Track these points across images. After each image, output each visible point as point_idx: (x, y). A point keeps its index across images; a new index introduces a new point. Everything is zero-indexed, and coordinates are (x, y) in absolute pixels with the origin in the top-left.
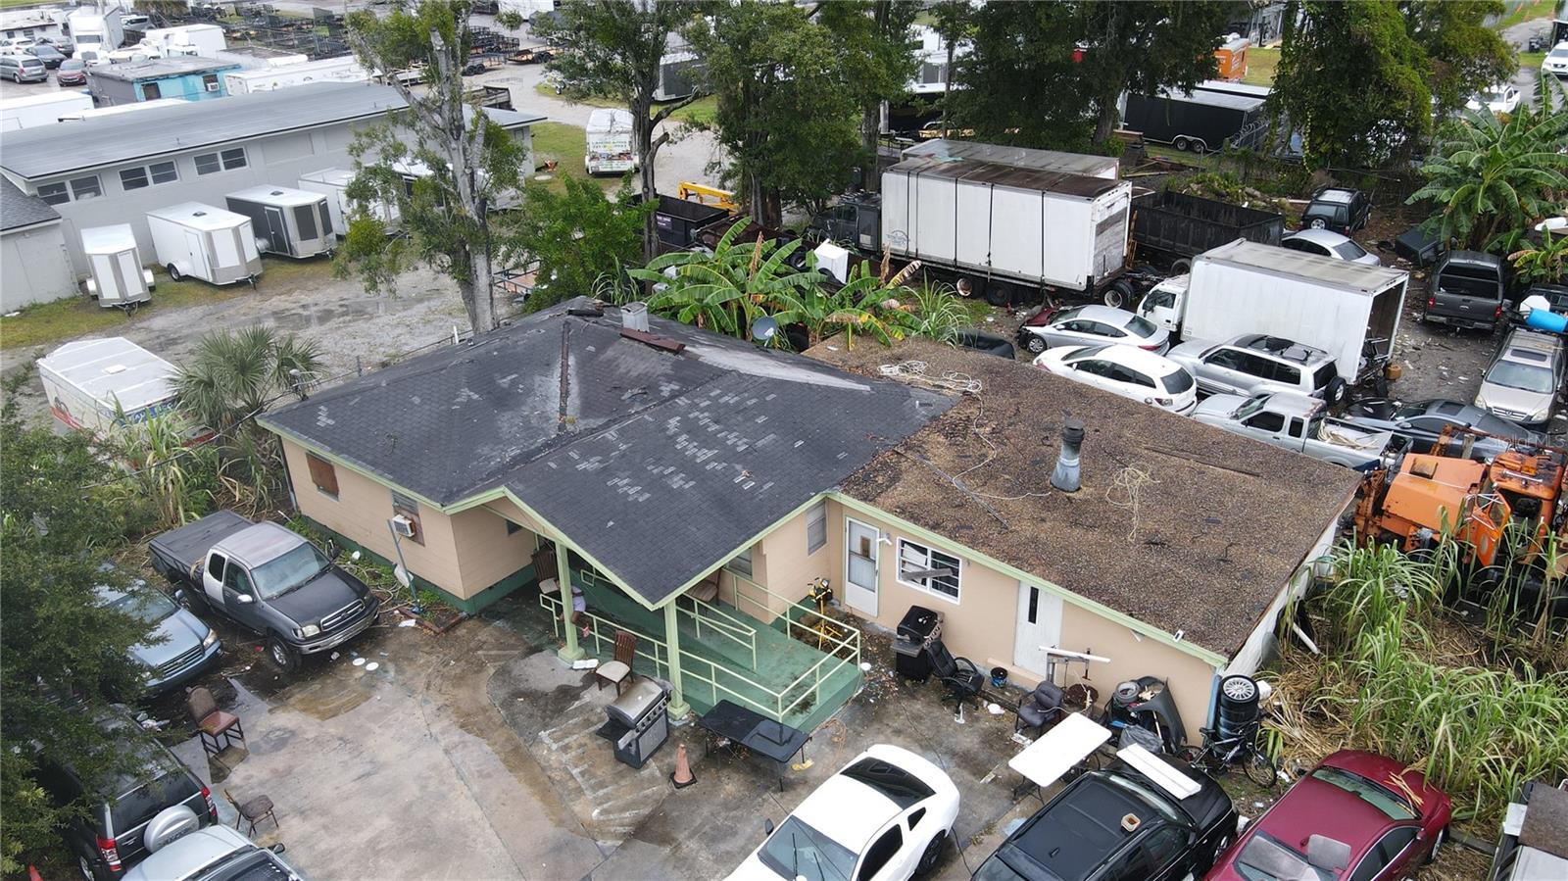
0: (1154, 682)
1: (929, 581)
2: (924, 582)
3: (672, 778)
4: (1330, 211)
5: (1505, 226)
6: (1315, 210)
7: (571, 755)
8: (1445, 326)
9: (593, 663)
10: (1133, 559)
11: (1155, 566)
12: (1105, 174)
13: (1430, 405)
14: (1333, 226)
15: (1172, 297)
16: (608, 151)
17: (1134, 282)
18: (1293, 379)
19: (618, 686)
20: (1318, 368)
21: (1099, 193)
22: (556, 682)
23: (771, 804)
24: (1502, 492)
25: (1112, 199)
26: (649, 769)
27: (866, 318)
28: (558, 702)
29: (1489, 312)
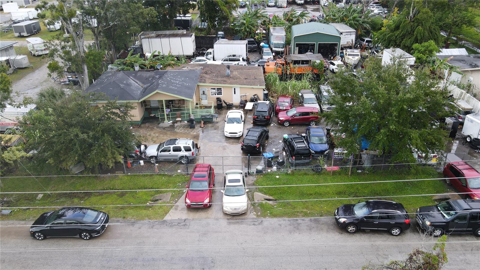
0: (256, 95)
1: (216, 94)
2: (215, 95)
3: (201, 127)
4: (221, 36)
5: (250, 33)
6: (218, 36)
7: (183, 130)
8: (250, 51)
9: (171, 122)
10: (245, 81)
11: (248, 81)
12: (185, 33)
13: (259, 60)
14: (223, 38)
15: (211, 53)
16: (41, 49)
17: (199, 53)
18: (239, 60)
19: (181, 121)
20: (242, 58)
21: (191, 35)
22: (168, 125)
23: (217, 125)
24: (280, 64)
25: (193, 37)
26: (196, 127)
27: (173, 62)
28: (172, 127)
29: (256, 47)
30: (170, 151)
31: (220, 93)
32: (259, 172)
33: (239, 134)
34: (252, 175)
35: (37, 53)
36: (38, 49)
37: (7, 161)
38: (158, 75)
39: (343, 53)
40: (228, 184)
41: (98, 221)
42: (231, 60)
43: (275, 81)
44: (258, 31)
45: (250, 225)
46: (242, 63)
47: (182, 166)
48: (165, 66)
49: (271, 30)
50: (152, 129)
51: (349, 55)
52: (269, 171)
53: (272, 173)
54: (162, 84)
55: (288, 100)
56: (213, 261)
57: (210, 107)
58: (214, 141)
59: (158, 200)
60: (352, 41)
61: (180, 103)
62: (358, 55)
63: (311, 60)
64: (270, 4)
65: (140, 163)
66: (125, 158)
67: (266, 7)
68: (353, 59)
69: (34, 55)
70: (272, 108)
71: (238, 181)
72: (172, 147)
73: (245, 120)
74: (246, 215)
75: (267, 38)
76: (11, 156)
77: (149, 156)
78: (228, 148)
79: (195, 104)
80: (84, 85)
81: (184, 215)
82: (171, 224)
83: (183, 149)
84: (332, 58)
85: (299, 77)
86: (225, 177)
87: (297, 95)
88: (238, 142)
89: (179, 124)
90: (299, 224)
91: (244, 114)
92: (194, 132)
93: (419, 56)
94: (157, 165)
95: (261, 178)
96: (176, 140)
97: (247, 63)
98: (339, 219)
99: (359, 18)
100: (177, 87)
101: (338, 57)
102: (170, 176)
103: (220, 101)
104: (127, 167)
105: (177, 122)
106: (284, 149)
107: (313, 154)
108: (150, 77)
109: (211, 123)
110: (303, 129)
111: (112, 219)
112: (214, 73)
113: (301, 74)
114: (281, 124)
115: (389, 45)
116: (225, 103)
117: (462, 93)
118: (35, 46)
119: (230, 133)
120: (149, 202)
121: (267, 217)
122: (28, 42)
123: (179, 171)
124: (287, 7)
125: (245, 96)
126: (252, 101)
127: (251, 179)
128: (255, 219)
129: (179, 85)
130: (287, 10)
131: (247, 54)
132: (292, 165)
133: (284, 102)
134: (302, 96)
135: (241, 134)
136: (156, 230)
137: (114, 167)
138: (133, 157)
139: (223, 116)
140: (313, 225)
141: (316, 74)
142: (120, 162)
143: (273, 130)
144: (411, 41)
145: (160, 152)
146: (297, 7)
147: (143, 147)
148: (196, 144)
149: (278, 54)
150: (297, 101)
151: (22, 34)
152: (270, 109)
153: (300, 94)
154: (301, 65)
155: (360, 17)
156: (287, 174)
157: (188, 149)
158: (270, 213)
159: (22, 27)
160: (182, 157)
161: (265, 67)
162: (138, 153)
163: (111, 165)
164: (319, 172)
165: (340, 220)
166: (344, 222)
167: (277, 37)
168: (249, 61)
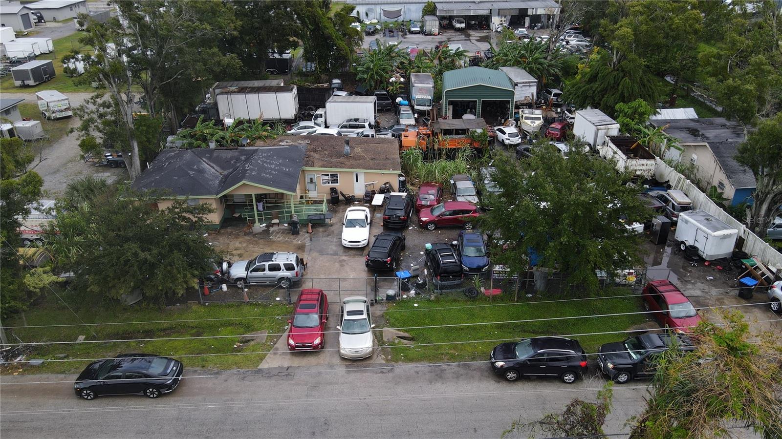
0: (387, 183)
2: (329, 183)
3: (308, 233)
4: (338, 85)
5: (381, 82)
6: (333, 86)
7: (281, 238)
8: (380, 109)
9: (265, 225)
10: (372, 162)
11: (376, 163)
12: (282, 85)
13: (393, 126)
14: (340, 89)
15: (321, 115)
16: (59, 108)
17: (303, 114)
18: (364, 127)
19: (278, 224)
20: (368, 123)
21: (292, 90)
22: (261, 230)
23: (332, 228)
24: (423, 134)
25: (295, 91)
26: (301, 233)
27: (265, 133)
28: (266, 232)
29: (389, 104)
30: (264, 270)
31: (335, 181)
32: (390, 298)
33: (363, 242)
34: (380, 303)
35: (54, 115)
36: (56, 109)
37: (32, 289)
38: (244, 155)
39: (518, 113)
40: (346, 317)
41: (168, 371)
42: (351, 127)
43: (416, 161)
44: (393, 79)
45: (376, 373)
46: (368, 131)
47: (281, 291)
48: (254, 139)
49: (413, 79)
50: (237, 236)
51: (527, 118)
52: (405, 296)
53: (410, 300)
54: (252, 170)
55: (433, 191)
56: (326, 422)
57: (321, 202)
58: (328, 254)
59: (249, 341)
60: (533, 96)
61: (276, 197)
62: (539, 119)
63: (468, 129)
64: (413, 29)
65: (221, 288)
66: (201, 283)
67: (406, 35)
68: (532, 125)
69: (49, 119)
70: (411, 203)
71: (360, 313)
72: (267, 264)
73: (371, 221)
74: (371, 359)
75: (406, 90)
76: (37, 282)
77: (235, 278)
78: (347, 264)
79: (299, 197)
80: (133, 170)
81: (287, 361)
82: (269, 374)
83: (283, 267)
84: (503, 120)
85: (451, 155)
86: (342, 308)
87: (447, 182)
88: (361, 255)
89: (275, 228)
90: (443, 371)
91: (370, 211)
92: (298, 241)
93: (625, 121)
94: (246, 290)
95: (392, 308)
96: (273, 254)
97: (376, 132)
98: (495, 362)
99: (543, 60)
100: (272, 174)
101: (512, 121)
102: (266, 306)
103: (336, 193)
104: (203, 294)
105: (273, 225)
106: (426, 264)
107: (466, 271)
108: (231, 159)
109: (322, 226)
110: (455, 233)
111: (186, 368)
112: (326, 150)
113: (455, 149)
114: (424, 226)
115: (584, 103)
116: (343, 195)
117: (680, 179)
118: (51, 105)
119: (349, 242)
120: (237, 343)
121: (400, 362)
122: (39, 98)
123: (278, 299)
124: (439, 34)
125: (372, 186)
126: (382, 191)
127: (378, 310)
128: (384, 365)
129: (276, 170)
130: (439, 38)
131: (375, 116)
132: (436, 287)
133: (428, 194)
134: (454, 184)
135: (366, 242)
136: (248, 383)
137: (185, 295)
138: (211, 280)
139: (339, 215)
140: (462, 371)
141: (476, 149)
142: (193, 287)
143: (412, 236)
144: (614, 98)
145: (251, 272)
146: (454, 34)
147: (225, 265)
148: (302, 260)
149: (422, 117)
150: (447, 191)
151: (26, 82)
152: (407, 205)
153: (452, 182)
154: (454, 136)
155: (546, 58)
156: (429, 300)
157: (289, 267)
158: (404, 357)
159: (25, 71)
160: (282, 278)
161: (403, 138)
162: (219, 274)
163: (181, 292)
164: (474, 298)
165: (496, 364)
166: (502, 366)
167: (421, 90)
168: (379, 127)
